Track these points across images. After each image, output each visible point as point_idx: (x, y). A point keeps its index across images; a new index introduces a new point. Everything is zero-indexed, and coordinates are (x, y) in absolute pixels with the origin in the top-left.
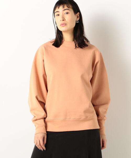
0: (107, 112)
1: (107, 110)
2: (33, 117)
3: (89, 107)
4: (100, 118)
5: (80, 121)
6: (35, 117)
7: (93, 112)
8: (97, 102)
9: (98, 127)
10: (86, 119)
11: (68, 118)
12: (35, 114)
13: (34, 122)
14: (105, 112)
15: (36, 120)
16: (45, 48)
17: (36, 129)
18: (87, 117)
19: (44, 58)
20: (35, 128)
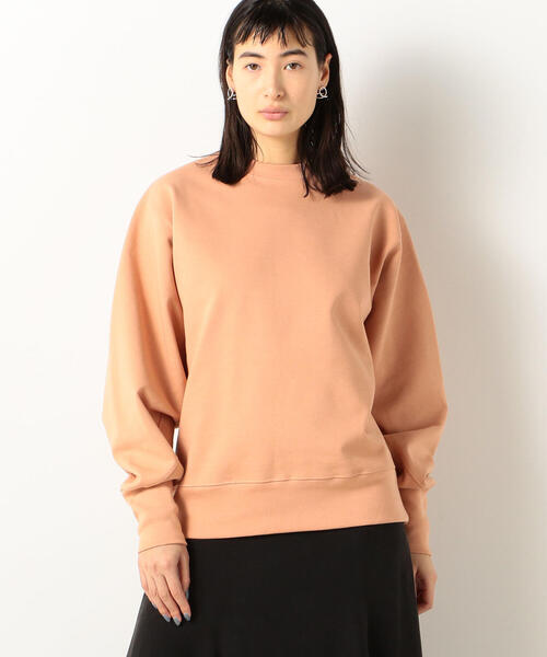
0: (435, 458)
1: (432, 451)
2: (127, 476)
3: (367, 431)
4: (407, 484)
5: (328, 487)
6: (135, 476)
7: (381, 451)
8: (395, 417)
9: (403, 517)
10: (354, 482)
11: (279, 477)
12: (132, 463)
13: (132, 497)
14: (429, 460)
15: (141, 490)
16: (178, 192)
17: (140, 531)
18: (357, 473)
19: (171, 231)
20: (135, 524)
